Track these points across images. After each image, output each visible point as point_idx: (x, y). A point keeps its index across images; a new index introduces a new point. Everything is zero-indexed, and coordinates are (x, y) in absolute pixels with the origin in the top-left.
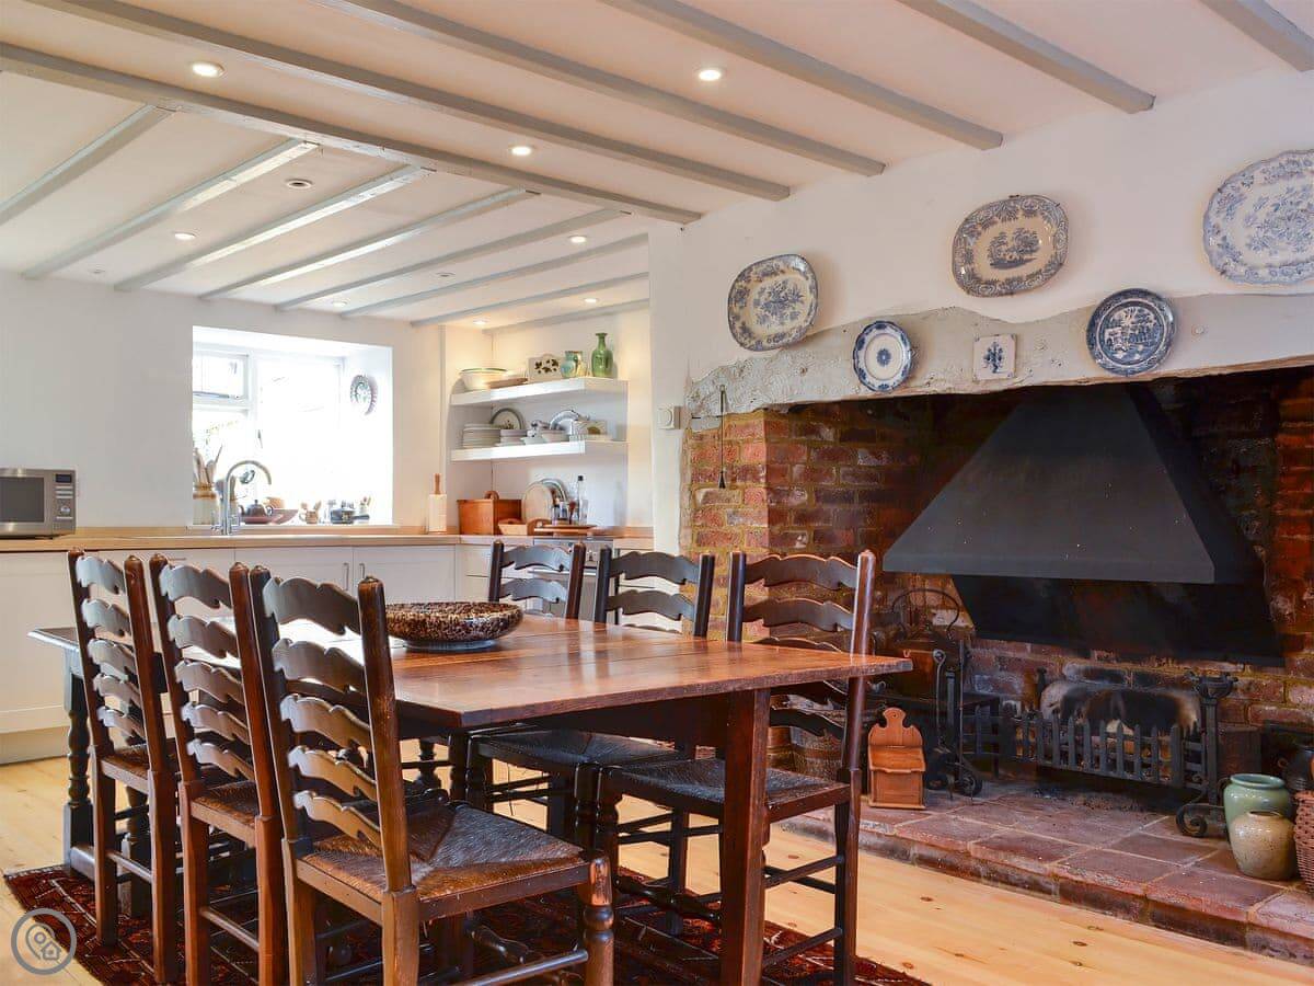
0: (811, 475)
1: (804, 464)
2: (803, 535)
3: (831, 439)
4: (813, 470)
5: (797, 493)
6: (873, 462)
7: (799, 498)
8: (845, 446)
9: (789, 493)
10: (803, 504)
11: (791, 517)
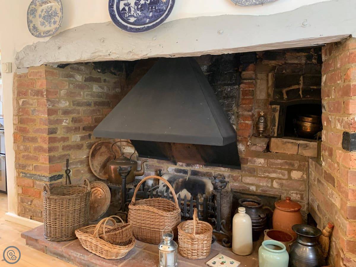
0: (70, 94)
1: (67, 90)
2: (66, 120)
3: (81, 80)
4: (71, 93)
5: (64, 102)
6: (100, 90)
7: (64, 104)
8: (87, 83)
9: (58, 102)
10: (66, 107)
11: (59, 113)
